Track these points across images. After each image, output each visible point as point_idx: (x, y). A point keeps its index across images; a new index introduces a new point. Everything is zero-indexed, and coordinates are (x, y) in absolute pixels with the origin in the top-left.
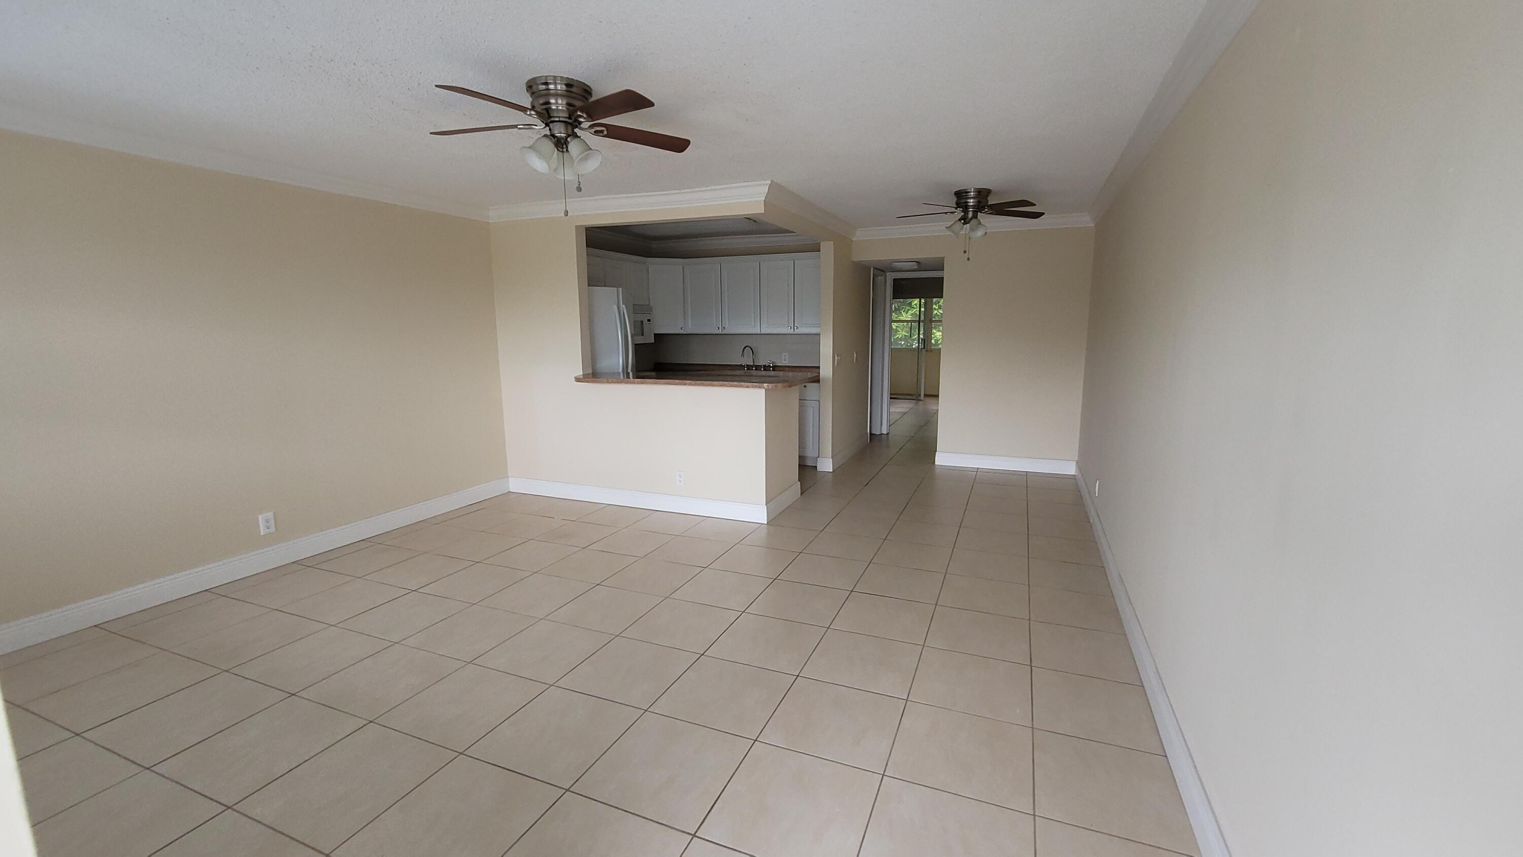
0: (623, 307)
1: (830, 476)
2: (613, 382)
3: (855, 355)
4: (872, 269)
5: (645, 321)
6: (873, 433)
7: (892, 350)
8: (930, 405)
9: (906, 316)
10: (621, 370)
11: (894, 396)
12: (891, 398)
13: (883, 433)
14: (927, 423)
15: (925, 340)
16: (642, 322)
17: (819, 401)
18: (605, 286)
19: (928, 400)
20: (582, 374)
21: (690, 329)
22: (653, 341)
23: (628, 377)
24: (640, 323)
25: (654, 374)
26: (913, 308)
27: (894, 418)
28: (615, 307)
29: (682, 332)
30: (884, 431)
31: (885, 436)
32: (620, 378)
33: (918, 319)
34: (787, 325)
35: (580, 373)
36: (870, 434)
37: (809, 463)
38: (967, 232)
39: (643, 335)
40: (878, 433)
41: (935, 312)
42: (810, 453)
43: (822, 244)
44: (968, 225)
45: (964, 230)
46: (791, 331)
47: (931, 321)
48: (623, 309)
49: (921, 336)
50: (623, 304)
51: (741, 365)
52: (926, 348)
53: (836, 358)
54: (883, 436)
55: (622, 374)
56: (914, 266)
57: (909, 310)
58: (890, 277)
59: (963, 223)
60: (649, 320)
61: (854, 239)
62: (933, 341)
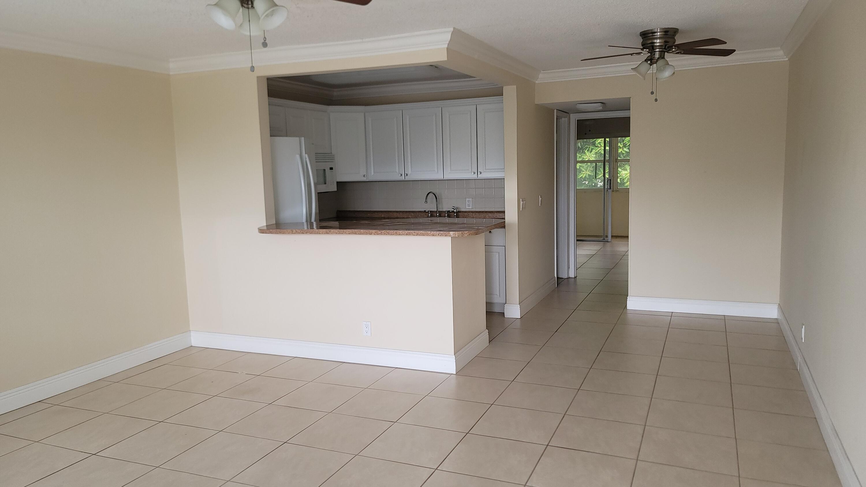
0: (306, 156)
1: (518, 323)
2: (296, 233)
3: (540, 199)
4: (555, 111)
5: (328, 171)
6: (560, 276)
7: (577, 191)
8: (619, 247)
9: (590, 156)
10: (304, 220)
11: (580, 239)
12: (577, 240)
13: (570, 276)
14: (616, 265)
15: (610, 180)
16: (324, 170)
17: (505, 246)
18: (287, 136)
19: (616, 241)
20: (265, 224)
21: (373, 175)
22: (335, 189)
23: (312, 228)
24: (322, 172)
25: (337, 223)
26: (596, 147)
27: (581, 260)
28: (298, 157)
29: (364, 179)
30: (572, 275)
31: (573, 279)
32: (304, 229)
33: (603, 159)
34: (470, 171)
35: (263, 223)
36: (558, 278)
37: (497, 309)
38: (655, 72)
39: (325, 183)
40: (566, 277)
41: (620, 151)
42: (497, 299)
43: (504, 88)
44: (655, 65)
45: (651, 69)
46: (475, 176)
47: (617, 160)
48: (306, 158)
49: (607, 176)
50: (305, 154)
51: (425, 211)
52: (612, 188)
53: (521, 203)
54: (570, 280)
55: (305, 224)
56: (599, 107)
57: (592, 149)
58: (574, 118)
59: (649, 64)
60: (331, 169)
61: (537, 82)
62: (619, 180)
